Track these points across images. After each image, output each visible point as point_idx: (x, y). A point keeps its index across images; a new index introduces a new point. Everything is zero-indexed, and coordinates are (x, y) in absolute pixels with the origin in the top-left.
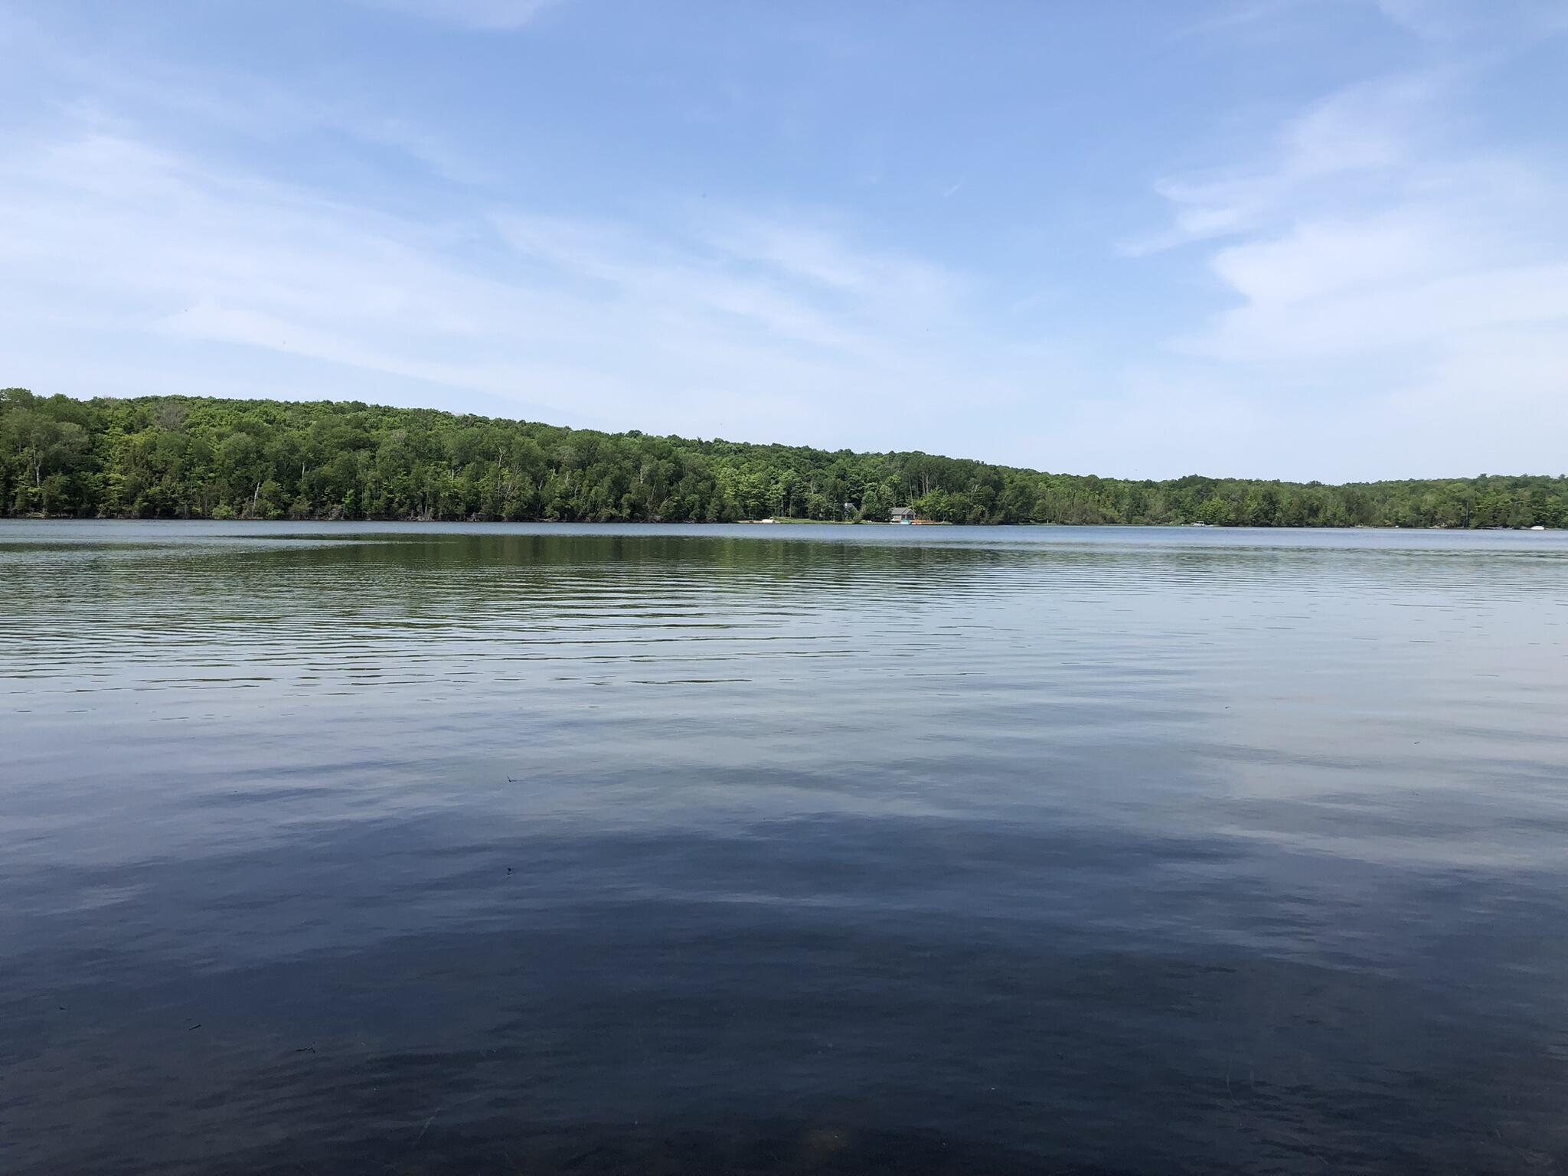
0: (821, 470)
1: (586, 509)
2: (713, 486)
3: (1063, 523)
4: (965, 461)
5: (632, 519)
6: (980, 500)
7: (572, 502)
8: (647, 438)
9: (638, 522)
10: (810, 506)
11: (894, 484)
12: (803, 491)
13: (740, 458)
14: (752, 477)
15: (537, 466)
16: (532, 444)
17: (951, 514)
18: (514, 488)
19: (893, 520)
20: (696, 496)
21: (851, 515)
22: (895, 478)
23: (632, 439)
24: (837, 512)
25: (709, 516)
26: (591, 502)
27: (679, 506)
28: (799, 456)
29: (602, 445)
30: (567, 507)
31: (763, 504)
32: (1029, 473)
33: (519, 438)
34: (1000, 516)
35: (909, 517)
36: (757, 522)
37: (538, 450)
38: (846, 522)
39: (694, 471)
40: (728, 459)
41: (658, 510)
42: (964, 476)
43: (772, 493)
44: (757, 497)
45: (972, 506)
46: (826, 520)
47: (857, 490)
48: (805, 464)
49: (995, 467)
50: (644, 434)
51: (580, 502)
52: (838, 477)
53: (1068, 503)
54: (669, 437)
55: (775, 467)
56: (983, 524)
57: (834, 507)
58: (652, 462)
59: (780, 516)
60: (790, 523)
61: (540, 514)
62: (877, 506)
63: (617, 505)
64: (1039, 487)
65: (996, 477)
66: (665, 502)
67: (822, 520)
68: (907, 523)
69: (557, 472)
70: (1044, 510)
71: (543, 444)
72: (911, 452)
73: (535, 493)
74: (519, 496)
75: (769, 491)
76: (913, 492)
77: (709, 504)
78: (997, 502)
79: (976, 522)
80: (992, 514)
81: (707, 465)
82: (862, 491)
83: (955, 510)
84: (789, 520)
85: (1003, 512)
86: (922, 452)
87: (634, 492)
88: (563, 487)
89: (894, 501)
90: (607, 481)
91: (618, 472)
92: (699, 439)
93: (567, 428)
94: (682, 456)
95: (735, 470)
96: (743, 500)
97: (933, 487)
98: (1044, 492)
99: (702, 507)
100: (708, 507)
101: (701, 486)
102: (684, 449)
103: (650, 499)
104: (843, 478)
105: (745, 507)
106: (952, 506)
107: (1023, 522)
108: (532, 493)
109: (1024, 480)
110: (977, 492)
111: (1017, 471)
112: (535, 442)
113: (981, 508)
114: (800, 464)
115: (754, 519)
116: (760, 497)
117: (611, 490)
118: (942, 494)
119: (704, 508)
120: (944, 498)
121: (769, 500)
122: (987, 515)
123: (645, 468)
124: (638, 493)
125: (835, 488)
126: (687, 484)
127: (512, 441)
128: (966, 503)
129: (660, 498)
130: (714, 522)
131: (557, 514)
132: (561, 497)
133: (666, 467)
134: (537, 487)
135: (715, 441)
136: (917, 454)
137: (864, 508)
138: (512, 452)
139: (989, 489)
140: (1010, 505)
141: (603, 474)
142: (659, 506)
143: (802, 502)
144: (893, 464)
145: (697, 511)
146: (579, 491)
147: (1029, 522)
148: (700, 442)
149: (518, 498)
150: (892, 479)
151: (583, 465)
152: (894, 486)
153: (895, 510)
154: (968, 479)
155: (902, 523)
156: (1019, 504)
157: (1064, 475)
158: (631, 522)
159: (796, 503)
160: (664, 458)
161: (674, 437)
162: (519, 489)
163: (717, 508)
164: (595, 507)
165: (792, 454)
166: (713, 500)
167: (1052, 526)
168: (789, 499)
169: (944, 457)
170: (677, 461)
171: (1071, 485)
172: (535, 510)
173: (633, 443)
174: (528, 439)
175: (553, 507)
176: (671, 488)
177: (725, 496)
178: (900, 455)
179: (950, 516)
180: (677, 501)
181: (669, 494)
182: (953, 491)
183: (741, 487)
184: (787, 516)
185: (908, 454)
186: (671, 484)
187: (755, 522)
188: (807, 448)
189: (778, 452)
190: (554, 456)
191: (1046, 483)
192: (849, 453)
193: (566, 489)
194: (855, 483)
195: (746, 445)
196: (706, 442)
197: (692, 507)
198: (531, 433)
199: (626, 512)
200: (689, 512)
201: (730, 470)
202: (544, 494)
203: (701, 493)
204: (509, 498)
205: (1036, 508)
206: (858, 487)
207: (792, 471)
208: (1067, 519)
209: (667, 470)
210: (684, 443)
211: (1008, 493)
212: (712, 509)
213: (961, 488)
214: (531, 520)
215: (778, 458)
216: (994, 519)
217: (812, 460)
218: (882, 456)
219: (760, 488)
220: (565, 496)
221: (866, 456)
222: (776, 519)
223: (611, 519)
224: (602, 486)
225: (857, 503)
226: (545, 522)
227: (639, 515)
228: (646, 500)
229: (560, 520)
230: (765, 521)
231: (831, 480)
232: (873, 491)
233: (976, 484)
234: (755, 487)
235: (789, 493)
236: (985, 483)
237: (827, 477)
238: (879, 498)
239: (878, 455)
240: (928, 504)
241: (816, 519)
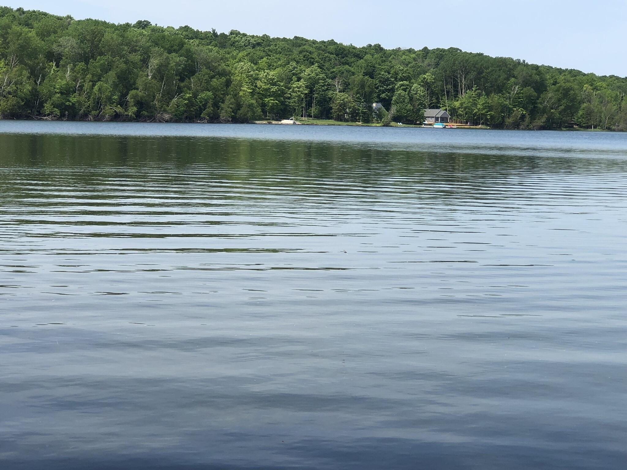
0: (347, 67)
1: (89, 106)
2: (228, 83)
3: (609, 129)
4: (505, 59)
5: (138, 118)
6: (520, 103)
7: (74, 99)
8: (156, 30)
9: (145, 121)
10: (335, 107)
11: (427, 83)
12: (327, 89)
13: (259, 52)
14: (272, 73)
15: (36, 58)
16: (30, 34)
17: (489, 117)
18: (10, 83)
19: (426, 122)
20: (210, 94)
21: (380, 117)
22: (428, 76)
23: (140, 30)
24: (364, 113)
25: (223, 115)
26: (94, 99)
27: (191, 104)
28: (323, 51)
29: (107, 36)
30: (67, 103)
31: (283, 103)
32: (574, 74)
33: (16, 28)
34: (542, 120)
35: (443, 120)
36: (276, 122)
37: (37, 42)
38: (374, 125)
39: (207, 64)
40: (245, 53)
41: (168, 109)
42: (503, 76)
43: (293, 91)
44: (275, 95)
45: (511, 109)
46: (352, 121)
47: (386, 90)
48: (330, 60)
49: (536, 67)
50: (153, 24)
51: (83, 98)
52: (365, 74)
53: (615, 107)
54: (181, 28)
55: (298, 62)
56: (523, 129)
57: (361, 107)
58: (161, 55)
59: (302, 116)
60: (312, 124)
61: (39, 112)
62: (408, 108)
63: (123, 103)
64: (585, 89)
65: (538, 77)
66: (175, 100)
67: (346, 121)
68: (441, 127)
69: (57, 66)
70: (589, 113)
71: (44, 34)
72: (446, 48)
73: (33, 88)
74: (15, 91)
75: (289, 89)
76: (448, 92)
77: (223, 102)
78: (539, 105)
79: (516, 126)
80: (533, 118)
81: (222, 59)
82: (392, 90)
83: (493, 113)
84: (311, 121)
85: (545, 116)
86: (458, 49)
87: (141, 88)
88: (64, 82)
89: (427, 102)
90: (112, 75)
91: (123, 66)
92: (214, 31)
93: (69, 17)
94: (194, 49)
95: (252, 65)
96: (261, 99)
97: (469, 87)
98: (589, 96)
99: (216, 105)
100: (222, 105)
101: (215, 82)
102: (197, 42)
103: (158, 96)
104: (371, 75)
105: (263, 105)
106: (490, 108)
107: (566, 127)
108: (30, 88)
109: (568, 81)
110: (516, 94)
111: (560, 71)
112: (32, 34)
113: (519, 111)
114: (324, 59)
115: (273, 119)
116: (279, 96)
117: (115, 86)
118: (479, 95)
119: (218, 107)
120: (481, 101)
121: (289, 98)
122: (527, 119)
123: (154, 62)
124: (145, 89)
125: (362, 85)
126: (199, 80)
127: (9, 30)
128: (505, 106)
129: (169, 95)
130: (227, 122)
131: (57, 111)
132: (62, 93)
133: (176, 59)
134: (35, 82)
135: (232, 33)
136: (453, 51)
137: (394, 109)
138: (8, 43)
139: (530, 91)
140: (552, 109)
141: (106, 69)
142: (168, 103)
143: (325, 100)
144: (427, 62)
145: (209, 109)
146: (81, 87)
147: (572, 127)
148: (215, 34)
149: (15, 94)
150: (424, 78)
151: (86, 58)
152: (426, 85)
153: (429, 112)
154: (508, 79)
155: (435, 126)
156: (562, 107)
157: (611, 77)
158: (138, 121)
159: (319, 103)
160: (175, 51)
161: (186, 28)
162: (16, 84)
163: (231, 106)
164: (98, 105)
165: (316, 48)
166: (227, 97)
167: (599, 132)
168: (311, 97)
169: (482, 54)
170: (189, 55)
171: (619, 87)
172: (33, 107)
173: (141, 34)
174: (26, 29)
175: (52, 104)
176: (182, 84)
177: (241, 93)
178: (434, 51)
179: (487, 120)
180: (189, 99)
181: (180, 91)
182: (491, 92)
183: (259, 83)
184: (310, 116)
185: (443, 50)
186: (182, 80)
187: (274, 122)
188: (332, 42)
189: (300, 46)
190: (55, 48)
191: (591, 86)
192: (378, 48)
193: (67, 84)
194: (385, 81)
195: (265, 38)
196: (221, 34)
197: (205, 105)
198: (30, 22)
199: (132, 110)
200: (201, 110)
201: (246, 65)
202: (43, 90)
203: (215, 90)
204: (4, 93)
205: (581, 113)
206: (387, 86)
207: (315, 67)
208: (614, 125)
209: (178, 64)
210: (196, 35)
211: (550, 95)
212: (227, 106)
213: (500, 89)
214: (28, 118)
215: (301, 52)
216: (534, 124)
217: (337, 55)
218: (415, 52)
219: (279, 85)
220: (66, 92)
221: (396, 52)
222: (297, 120)
223: (116, 118)
224: (107, 81)
225: (387, 104)
226: (43, 120)
227: (146, 113)
228: (154, 97)
229: (60, 118)
230: (284, 122)
231: (359, 77)
232: (405, 90)
233: (516, 84)
234: (274, 84)
235: (312, 91)
236: (526, 83)
237: (353, 74)
238: (411, 99)
239: (410, 51)
240: (464, 105)
241: (341, 120)
